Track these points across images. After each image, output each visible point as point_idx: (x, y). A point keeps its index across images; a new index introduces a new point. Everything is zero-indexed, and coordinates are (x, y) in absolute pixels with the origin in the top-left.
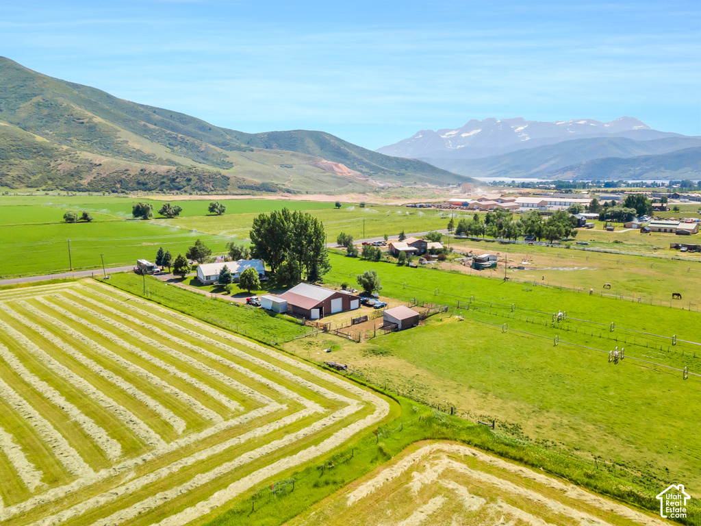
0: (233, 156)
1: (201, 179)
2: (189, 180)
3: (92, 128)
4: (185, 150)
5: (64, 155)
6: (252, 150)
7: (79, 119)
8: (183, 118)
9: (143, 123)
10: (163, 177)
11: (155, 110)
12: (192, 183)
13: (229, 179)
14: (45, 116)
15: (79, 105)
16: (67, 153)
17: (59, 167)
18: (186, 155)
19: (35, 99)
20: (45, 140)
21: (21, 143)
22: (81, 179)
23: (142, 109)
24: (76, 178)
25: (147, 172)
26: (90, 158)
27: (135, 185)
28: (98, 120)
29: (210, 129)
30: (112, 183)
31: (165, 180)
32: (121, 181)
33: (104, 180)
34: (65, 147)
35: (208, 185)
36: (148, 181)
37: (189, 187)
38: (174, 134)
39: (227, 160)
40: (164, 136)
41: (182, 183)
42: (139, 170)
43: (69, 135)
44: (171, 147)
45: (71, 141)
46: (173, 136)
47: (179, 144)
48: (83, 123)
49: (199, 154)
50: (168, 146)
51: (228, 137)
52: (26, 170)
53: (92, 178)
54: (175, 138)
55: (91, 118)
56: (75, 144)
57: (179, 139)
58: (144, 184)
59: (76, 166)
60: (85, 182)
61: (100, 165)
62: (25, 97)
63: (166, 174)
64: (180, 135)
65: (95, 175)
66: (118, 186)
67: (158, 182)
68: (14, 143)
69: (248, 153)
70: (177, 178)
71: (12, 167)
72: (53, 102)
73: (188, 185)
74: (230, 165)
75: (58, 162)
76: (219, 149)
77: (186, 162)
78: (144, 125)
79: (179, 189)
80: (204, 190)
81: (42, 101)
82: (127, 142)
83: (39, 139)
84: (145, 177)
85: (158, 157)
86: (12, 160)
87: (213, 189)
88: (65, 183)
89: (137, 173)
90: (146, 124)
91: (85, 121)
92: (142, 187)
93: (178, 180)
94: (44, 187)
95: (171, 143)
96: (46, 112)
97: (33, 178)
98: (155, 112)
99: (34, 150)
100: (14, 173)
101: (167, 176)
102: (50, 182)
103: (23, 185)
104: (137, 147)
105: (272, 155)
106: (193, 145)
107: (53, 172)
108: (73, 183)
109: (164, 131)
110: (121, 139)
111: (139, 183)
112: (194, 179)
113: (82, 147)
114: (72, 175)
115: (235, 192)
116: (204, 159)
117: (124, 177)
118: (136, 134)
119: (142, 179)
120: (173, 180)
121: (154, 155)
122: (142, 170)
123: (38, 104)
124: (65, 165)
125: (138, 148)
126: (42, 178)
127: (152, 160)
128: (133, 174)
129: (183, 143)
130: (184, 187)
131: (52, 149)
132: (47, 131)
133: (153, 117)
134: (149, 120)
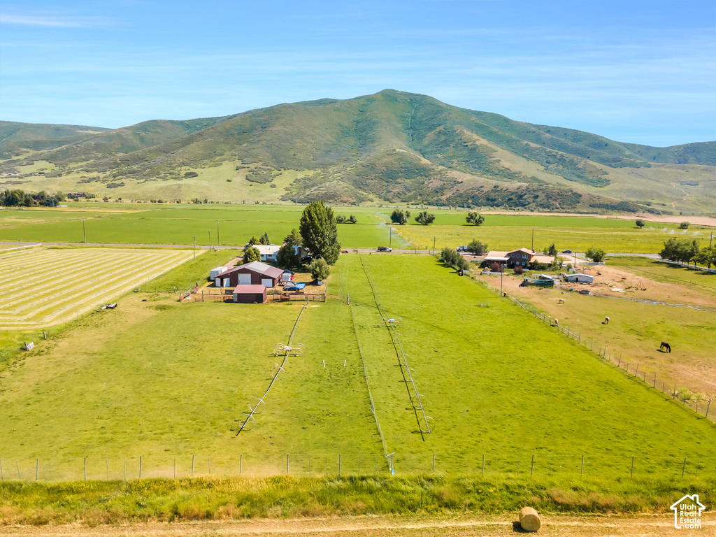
0: (613, 173)
1: (548, 196)
2: (537, 197)
3: (473, 150)
4: (561, 167)
5: (437, 175)
6: (649, 166)
7: (465, 143)
8: (577, 136)
9: (526, 142)
10: (512, 194)
11: (549, 130)
12: (539, 199)
13: (580, 196)
14: (442, 142)
15: (472, 131)
16: (440, 173)
17: (430, 185)
18: (559, 173)
19: (439, 129)
20: (428, 162)
21: (409, 166)
22: (443, 194)
23: (534, 129)
24: (439, 194)
25: (499, 189)
26: (456, 177)
27: (485, 201)
28: (482, 142)
29: (606, 145)
30: (466, 199)
31: (512, 197)
32: (473, 197)
33: (460, 196)
34: (441, 167)
35: (554, 202)
36: (497, 197)
37: (534, 204)
38: (554, 151)
39: (605, 177)
40: (543, 154)
41: (528, 200)
42: (492, 187)
43: (453, 157)
44: (547, 165)
45: (452, 163)
46: (553, 153)
47: (557, 162)
48: (467, 146)
49: (575, 171)
50: (545, 164)
51: (627, 153)
52: (405, 187)
53: (451, 194)
54: (554, 156)
55: (474, 141)
56: (454, 165)
57: (558, 156)
58: (493, 200)
59: (442, 183)
60: (444, 198)
61: (462, 182)
62: (431, 128)
63: (516, 191)
64: (561, 153)
65: (455, 191)
66: (470, 201)
67: (507, 198)
68: (404, 166)
69: (643, 170)
70: (525, 194)
71: (396, 185)
72: (450, 130)
73: (534, 202)
74: (608, 182)
75: (431, 181)
76: (600, 166)
77: (554, 180)
78: (527, 144)
79: (523, 205)
80: (548, 207)
81: (442, 129)
82: (500, 161)
83: (424, 161)
84: (496, 194)
85: (523, 174)
86: (399, 180)
87: (558, 206)
88: (430, 198)
89: (490, 190)
90: (529, 143)
91: (469, 144)
92: (491, 203)
93: (525, 197)
94: (413, 202)
95: (548, 161)
96: (443, 138)
97: (408, 194)
98: (549, 131)
99: (417, 171)
100: (396, 190)
101: (516, 193)
102: (419, 198)
103: (399, 200)
104: (507, 165)
105: (674, 171)
106: (572, 162)
107: (424, 189)
108: (435, 198)
109: (545, 150)
110: (495, 159)
111: (488, 199)
112: (542, 196)
113: (459, 167)
114: (437, 192)
115: (584, 211)
116: (579, 176)
117: (477, 193)
118: (516, 153)
119: (493, 195)
120: (521, 196)
121: (520, 173)
122: (495, 187)
123: (439, 132)
124: (435, 183)
125: (507, 167)
126: (415, 194)
127: (516, 177)
128: (485, 190)
129: (562, 160)
130: (529, 204)
131: (430, 170)
132: (439, 155)
133: (543, 136)
134: (538, 140)
